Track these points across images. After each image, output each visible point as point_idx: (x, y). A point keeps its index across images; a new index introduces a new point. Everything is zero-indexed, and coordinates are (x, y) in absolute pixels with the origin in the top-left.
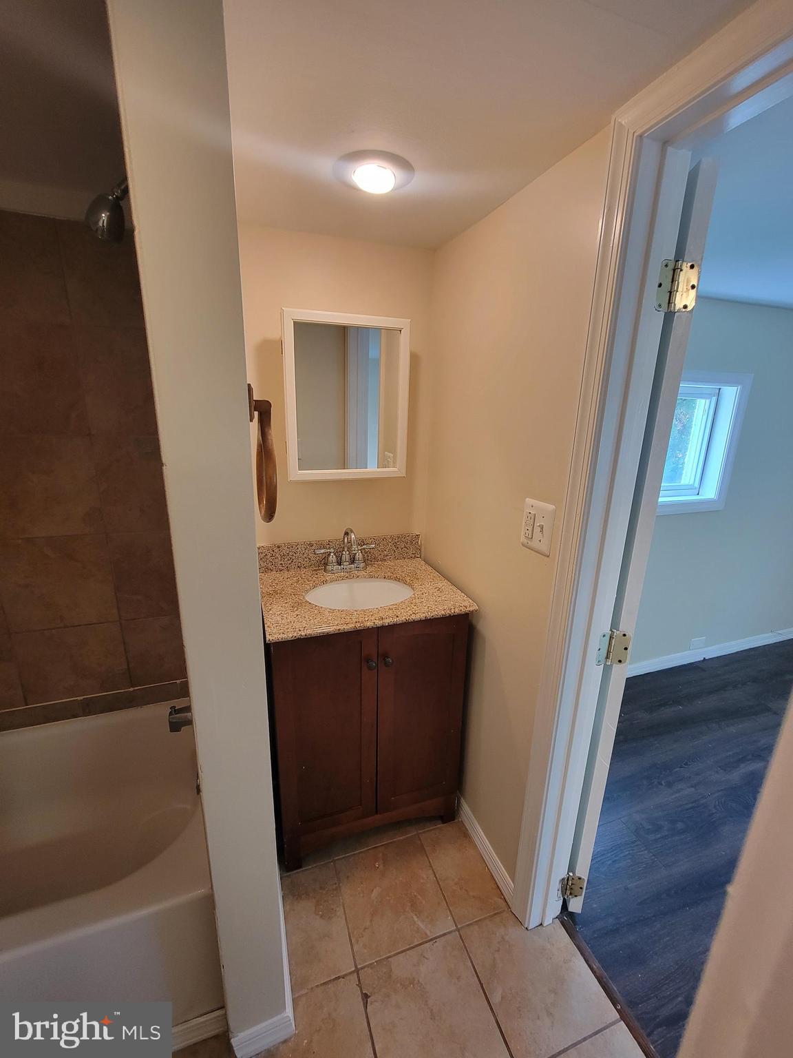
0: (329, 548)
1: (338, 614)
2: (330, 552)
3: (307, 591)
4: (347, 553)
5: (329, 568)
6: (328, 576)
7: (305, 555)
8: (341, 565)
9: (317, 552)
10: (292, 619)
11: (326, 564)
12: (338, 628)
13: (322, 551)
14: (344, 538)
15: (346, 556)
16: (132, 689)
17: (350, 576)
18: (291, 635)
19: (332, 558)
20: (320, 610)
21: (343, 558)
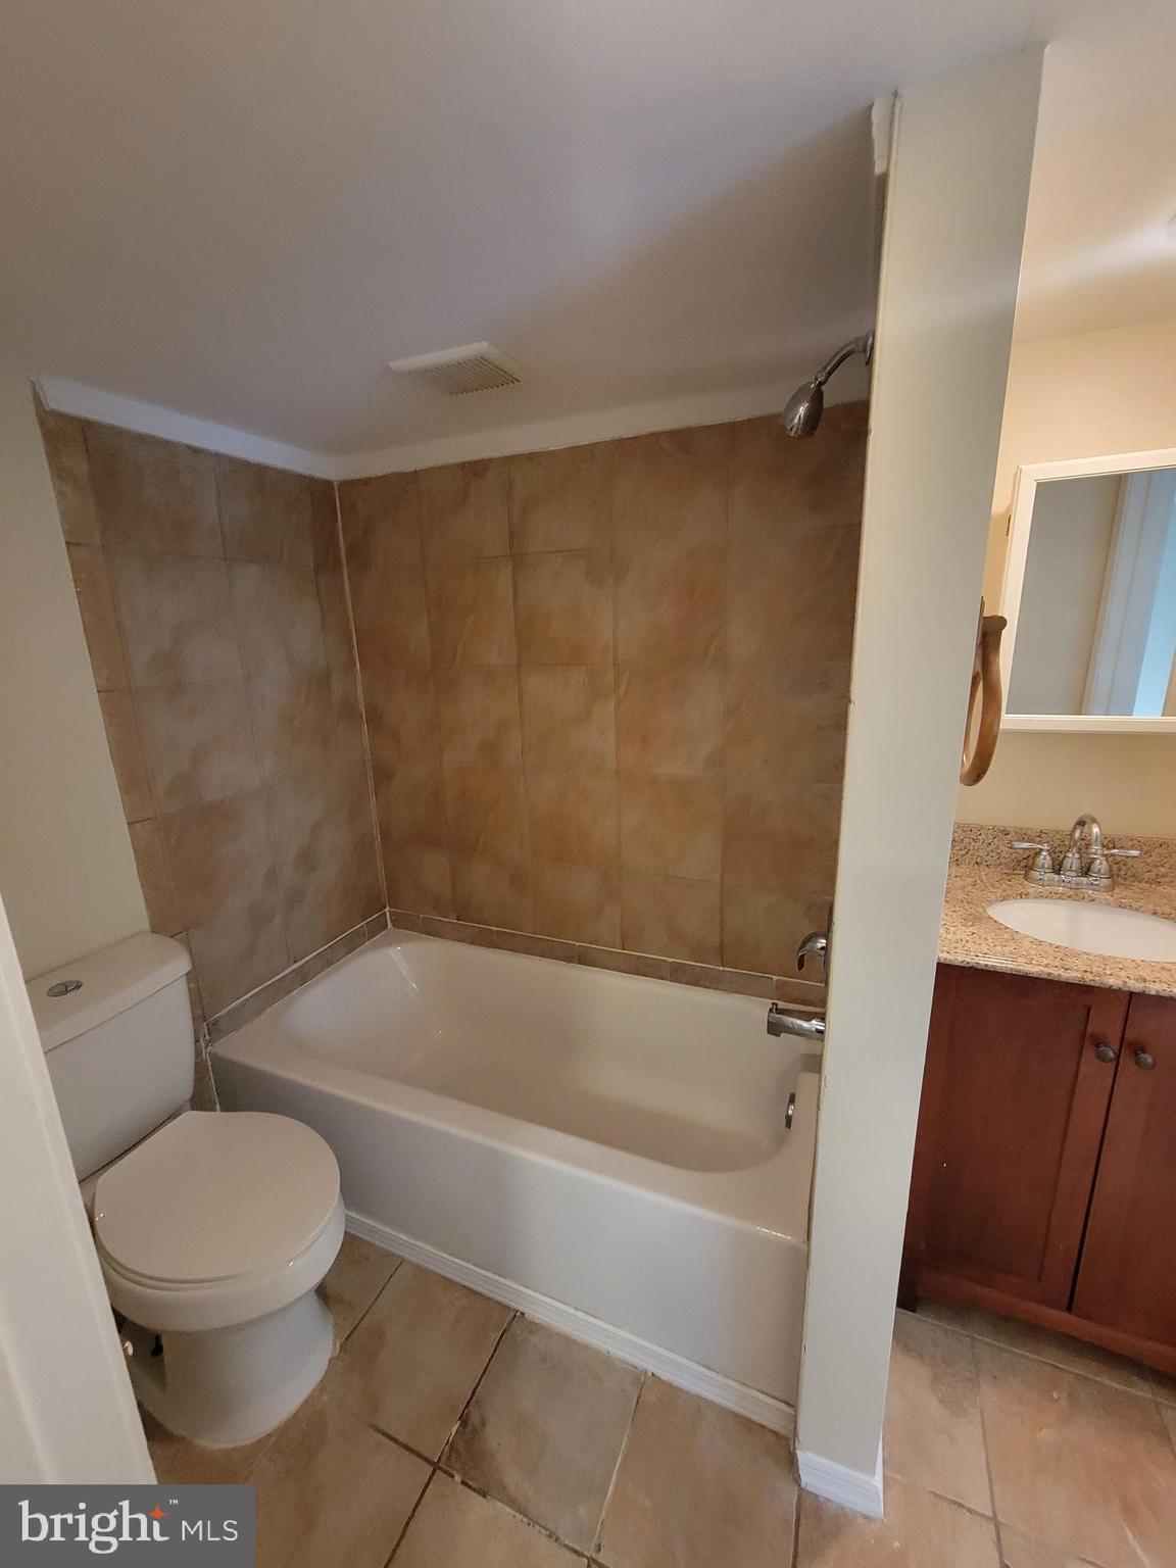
0: (1040, 843)
1: (1048, 949)
2: (1041, 850)
3: (990, 903)
4: (1077, 856)
5: (1035, 874)
6: (1031, 888)
7: (991, 847)
8: (1059, 874)
9: (1018, 845)
10: (964, 937)
11: (1029, 868)
12: (1048, 970)
13: (1026, 845)
14: (1074, 829)
15: (1072, 860)
16: (721, 968)
17: (1075, 895)
18: (960, 959)
19: (1045, 859)
20: (1014, 936)
21: (1067, 863)
